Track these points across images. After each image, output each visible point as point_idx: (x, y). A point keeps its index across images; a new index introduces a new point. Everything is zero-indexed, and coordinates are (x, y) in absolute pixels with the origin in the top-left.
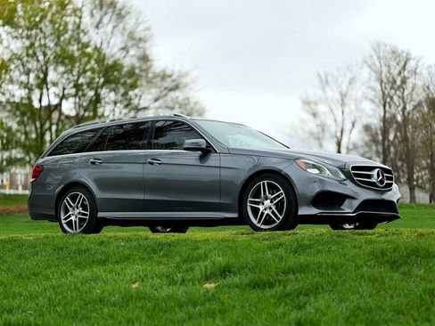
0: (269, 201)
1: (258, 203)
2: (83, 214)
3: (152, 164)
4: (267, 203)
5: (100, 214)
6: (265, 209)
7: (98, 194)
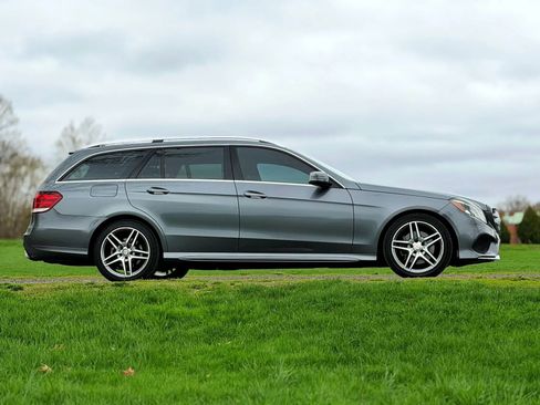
0: (419, 243)
1: (406, 245)
2: (137, 254)
3: (249, 197)
4: (417, 245)
5: (167, 255)
6: (415, 252)
7: (167, 231)
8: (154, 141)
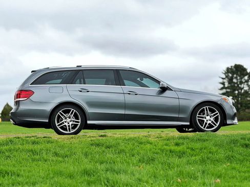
1: (203, 118)
2: (74, 121)
3: (129, 94)
4: (208, 118)
6: (207, 121)
7: (89, 110)
8: (77, 66)
